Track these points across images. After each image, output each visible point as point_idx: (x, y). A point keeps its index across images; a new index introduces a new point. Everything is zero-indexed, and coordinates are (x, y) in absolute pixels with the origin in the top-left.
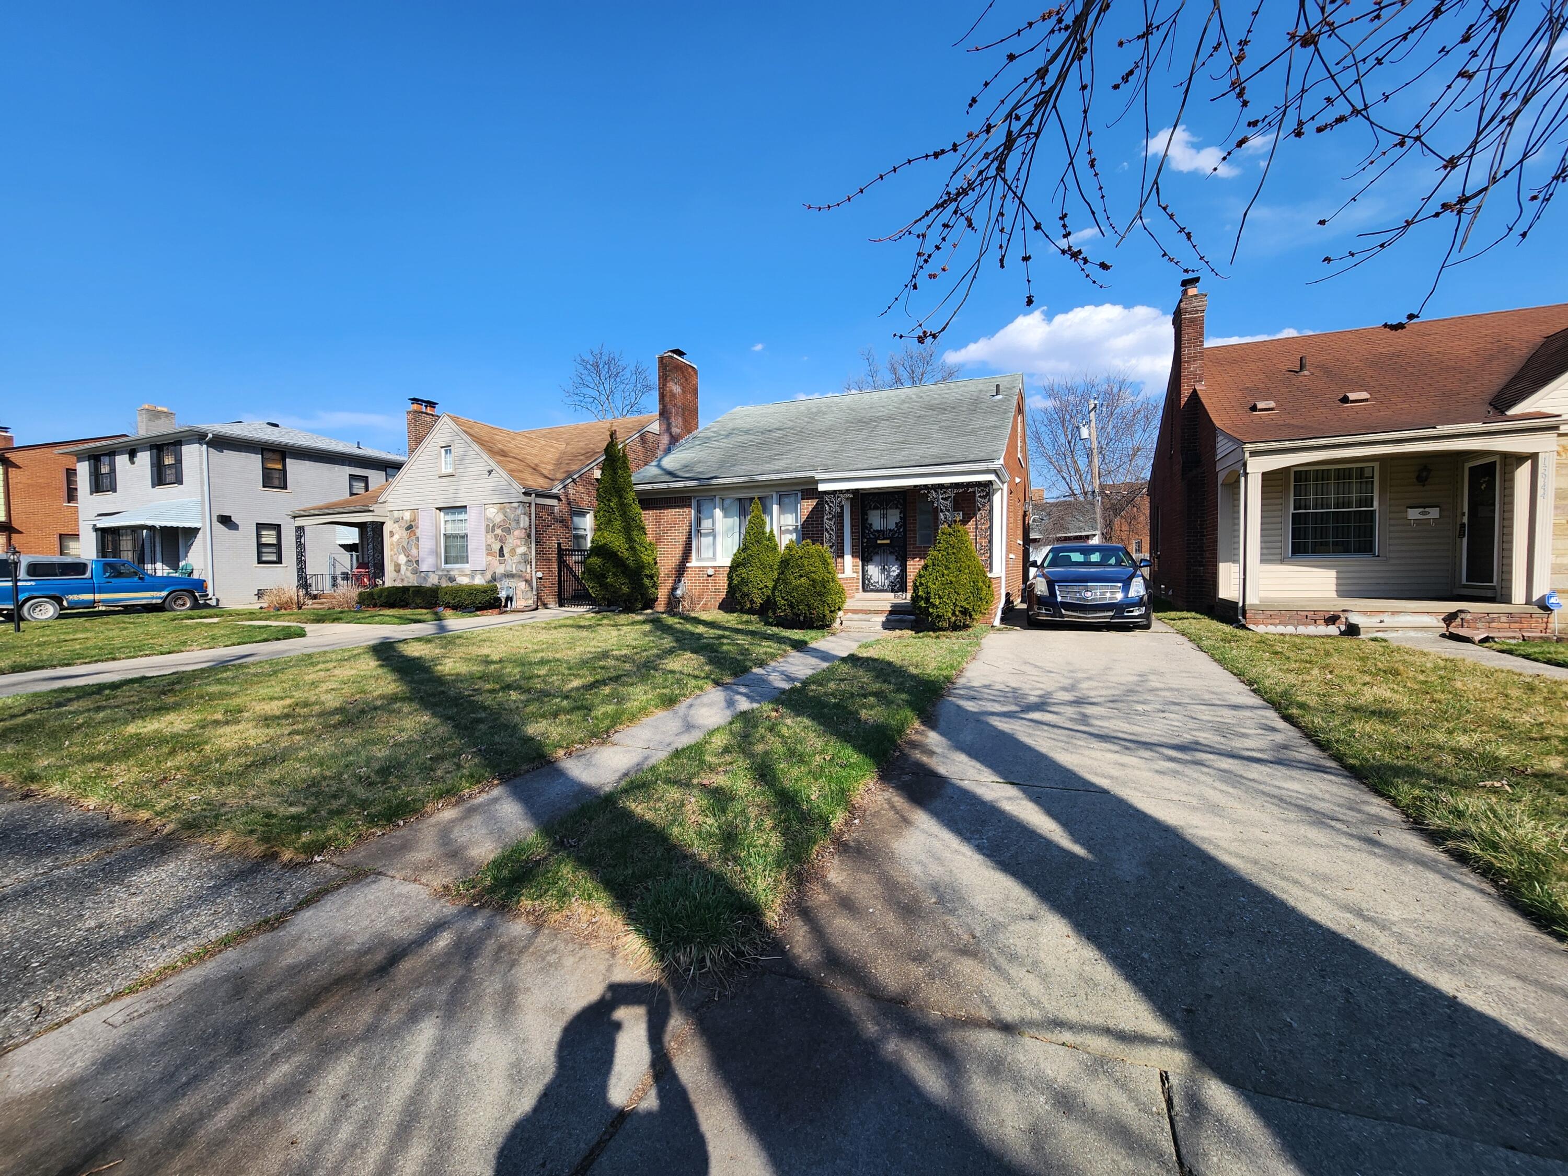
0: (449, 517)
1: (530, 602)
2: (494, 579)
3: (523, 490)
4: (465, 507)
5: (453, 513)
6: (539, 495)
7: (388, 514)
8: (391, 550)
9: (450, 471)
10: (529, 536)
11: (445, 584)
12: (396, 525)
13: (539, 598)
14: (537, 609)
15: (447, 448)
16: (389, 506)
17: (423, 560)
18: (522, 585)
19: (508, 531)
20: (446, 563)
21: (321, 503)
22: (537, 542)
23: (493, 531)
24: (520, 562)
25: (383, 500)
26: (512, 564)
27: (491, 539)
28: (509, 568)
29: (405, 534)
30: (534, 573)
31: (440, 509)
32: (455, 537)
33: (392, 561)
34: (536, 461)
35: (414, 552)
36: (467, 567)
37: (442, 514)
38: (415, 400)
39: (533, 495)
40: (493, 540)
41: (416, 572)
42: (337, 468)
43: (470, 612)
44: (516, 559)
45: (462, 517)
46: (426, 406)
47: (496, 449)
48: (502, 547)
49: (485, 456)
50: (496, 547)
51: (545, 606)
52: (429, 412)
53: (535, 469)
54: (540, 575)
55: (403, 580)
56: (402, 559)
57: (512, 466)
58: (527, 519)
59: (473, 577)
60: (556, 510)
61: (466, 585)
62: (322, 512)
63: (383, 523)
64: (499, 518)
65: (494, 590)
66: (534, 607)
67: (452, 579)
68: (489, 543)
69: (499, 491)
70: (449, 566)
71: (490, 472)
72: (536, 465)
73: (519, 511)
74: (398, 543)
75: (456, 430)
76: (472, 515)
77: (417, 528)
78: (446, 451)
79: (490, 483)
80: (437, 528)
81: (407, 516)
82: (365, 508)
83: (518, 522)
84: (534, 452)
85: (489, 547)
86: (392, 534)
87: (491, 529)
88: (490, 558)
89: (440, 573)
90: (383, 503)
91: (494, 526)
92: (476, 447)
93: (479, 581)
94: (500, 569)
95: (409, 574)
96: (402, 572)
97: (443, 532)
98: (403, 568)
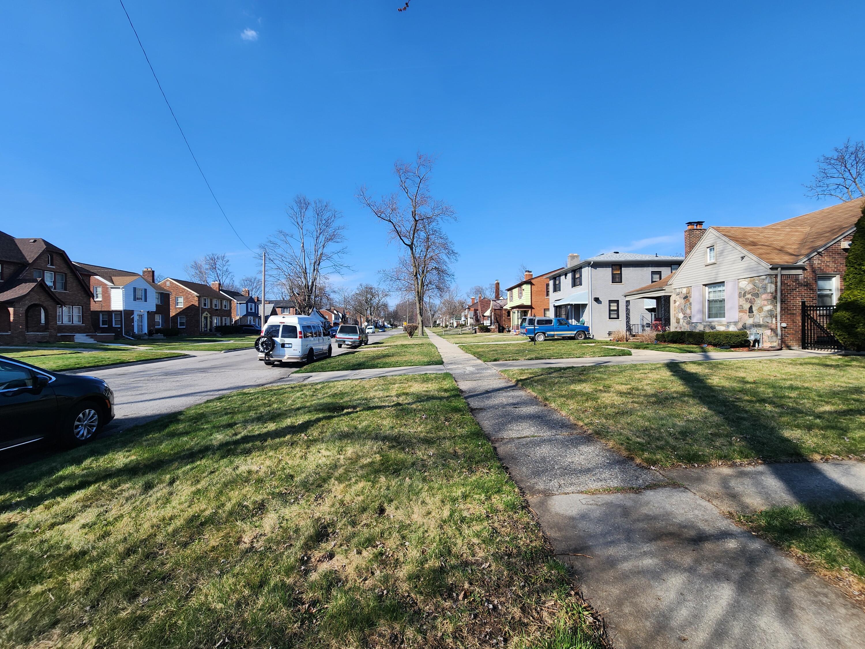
0: (712, 290)
1: (775, 344)
2: (744, 327)
3: (771, 266)
4: (724, 282)
5: (714, 287)
6: (784, 268)
7: (673, 291)
8: (675, 311)
9: (713, 261)
10: (775, 298)
11: (708, 330)
12: (678, 296)
13: (783, 341)
14: (781, 349)
15: (711, 248)
16: (674, 287)
17: (694, 316)
18: (768, 332)
19: (757, 295)
20: (709, 317)
21: (638, 288)
22: (782, 302)
23: (744, 295)
24: (766, 317)
25: (670, 283)
26: (759, 318)
27: (742, 301)
28: (756, 320)
29: (683, 301)
30: (779, 324)
31: (705, 285)
32: (716, 301)
33: (675, 317)
34: (782, 244)
35: (688, 311)
36: (724, 320)
37: (707, 288)
38: (690, 224)
39: (779, 269)
40: (744, 302)
41: (689, 323)
42: (645, 269)
43: (727, 349)
44: (763, 314)
45: (720, 289)
46: (697, 225)
47: (748, 242)
48: (751, 307)
49: (739, 248)
50: (747, 306)
51: (789, 348)
52: (698, 228)
53: (781, 250)
54: (784, 325)
55: (681, 328)
56: (681, 316)
57: (761, 251)
58: (773, 286)
59: (728, 326)
60: (801, 277)
61: (723, 332)
62: (639, 292)
63: (671, 296)
64: (749, 287)
65: (745, 335)
66: (778, 348)
67: (713, 328)
68: (741, 304)
69: (750, 269)
70: (711, 320)
71: (743, 258)
72: (782, 247)
73: (766, 282)
74: (679, 306)
75: (718, 235)
76: (728, 288)
77: (691, 297)
78: (711, 250)
79: (743, 264)
80: (703, 296)
81: (684, 291)
82: (661, 289)
83: (765, 288)
84: (780, 238)
85: (741, 307)
86: (675, 302)
88: (741, 314)
89: (705, 324)
90: (671, 285)
91: (745, 293)
92: (732, 243)
93: (732, 329)
94: (750, 321)
95: (685, 324)
96: (681, 323)
97: (707, 298)
98: (681, 321)
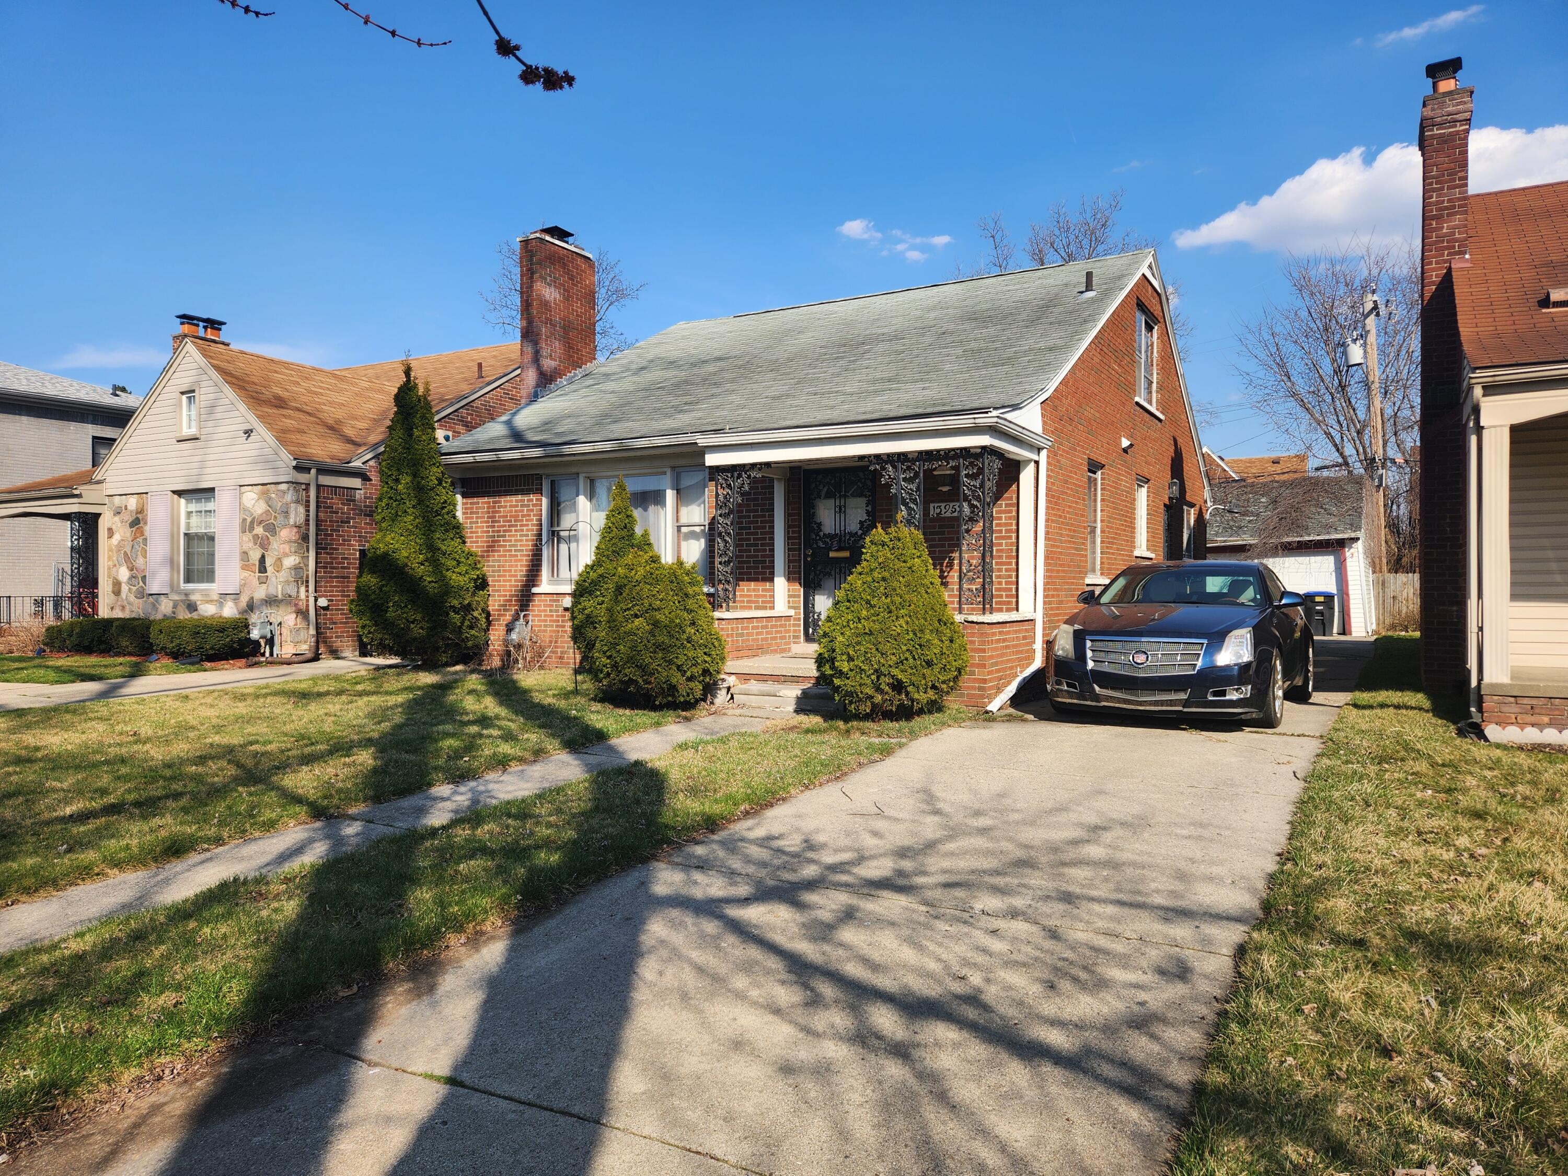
0: (193, 507)
1: (304, 648)
2: (251, 607)
3: (294, 463)
4: (212, 490)
5: (199, 500)
6: (323, 470)
7: (106, 500)
8: (110, 558)
9: (193, 431)
10: (305, 538)
11: (183, 615)
12: (117, 518)
13: (320, 638)
14: (316, 658)
15: (189, 393)
16: (109, 488)
17: (154, 574)
18: (290, 619)
19: (272, 529)
20: (188, 580)
22: (319, 548)
23: (251, 529)
24: (287, 582)
25: (99, 478)
26: (278, 583)
27: (249, 545)
28: (272, 591)
29: (128, 532)
30: (312, 600)
31: (179, 493)
32: (200, 537)
33: (109, 576)
35: (140, 562)
36: (214, 588)
37: (183, 501)
38: (186, 318)
39: (313, 471)
40: (251, 544)
41: (141, 594)
42: (73, 426)
43: (192, 664)
44: (284, 575)
45: (203, 506)
46: (205, 328)
48: (263, 557)
49: (242, 407)
50: (255, 555)
51: (335, 654)
54: (323, 602)
55: (123, 608)
56: (124, 574)
57: (289, 423)
58: (301, 510)
59: (221, 604)
60: (359, 495)
61: (212, 617)
63: (97, 516)
64: (260, 508)
66: (310, 655)
67: (192, 607)
68: (245, 548)
69: (265, 462)
70: (191, 586)
71: (248, 432)
73: (289, 497)
74: (119, 547)
76: (223, 502)
77: (146, 523)
78: (189, 398)
79: (250, 449)
80: (174, 521)
81: (132, 503)
82: (67, 492)
83: (286, 513)
85: (245, 554)
86: (111, 532)
87: (247, 526)
88: (246, 574)
89: (176, 597)
90: (99, 482)
91: (252, 522)
92: (228, 391)
93: (229, 611)
94: (260, 593)
95: (132, 598)
96: (123, 595)
97: (183, 530)
98: (125, 588)
